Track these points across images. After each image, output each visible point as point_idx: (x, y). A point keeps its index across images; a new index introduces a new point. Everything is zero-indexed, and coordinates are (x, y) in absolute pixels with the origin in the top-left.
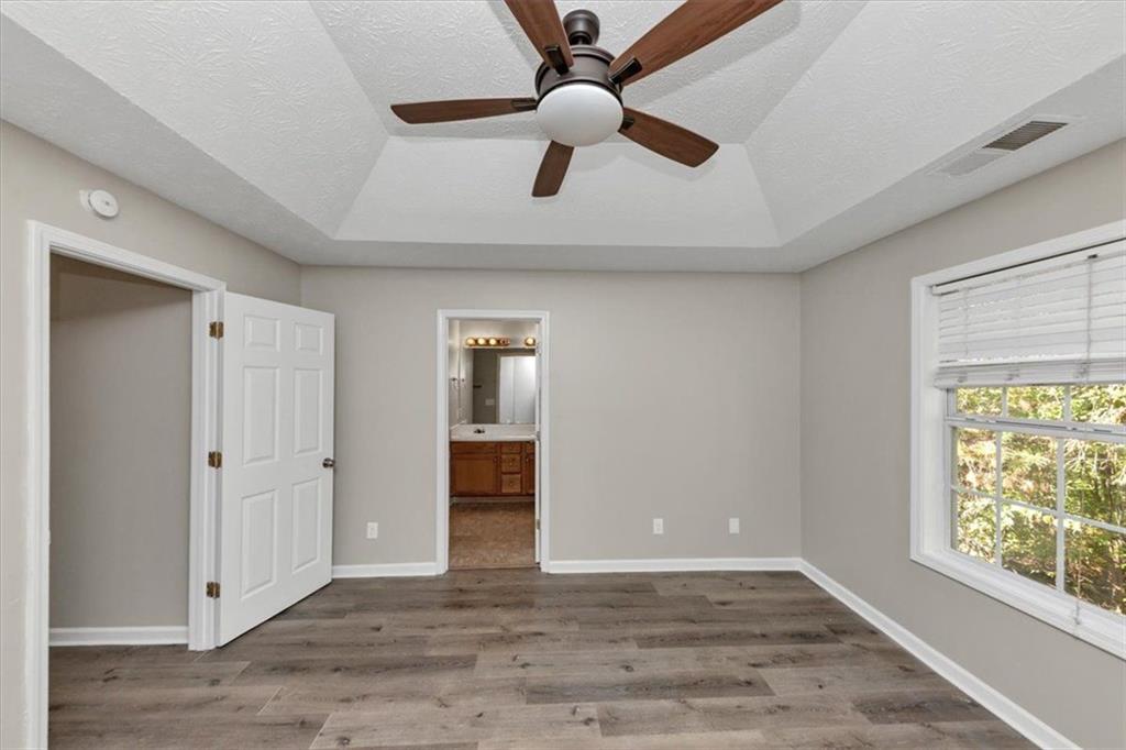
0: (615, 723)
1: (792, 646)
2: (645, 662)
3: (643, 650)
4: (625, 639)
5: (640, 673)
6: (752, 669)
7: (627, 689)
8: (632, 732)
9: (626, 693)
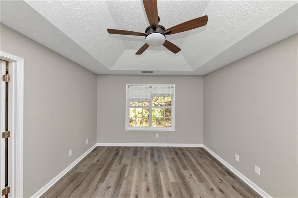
0: (127, 195)
1: (118, 156)
2: (109, 183)
3: (104, 182)
4: (97, 186)
5: (112, 185)
6: (121, 164)
7: (117, 189)
8: (130, 191)
9: (118, 190)
